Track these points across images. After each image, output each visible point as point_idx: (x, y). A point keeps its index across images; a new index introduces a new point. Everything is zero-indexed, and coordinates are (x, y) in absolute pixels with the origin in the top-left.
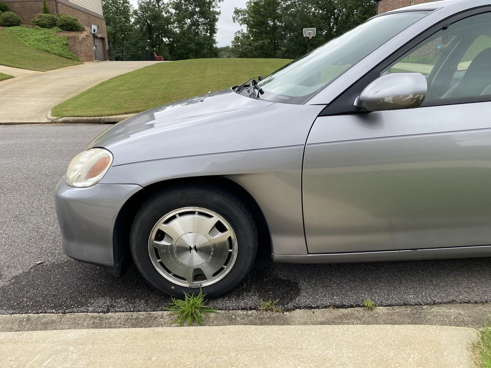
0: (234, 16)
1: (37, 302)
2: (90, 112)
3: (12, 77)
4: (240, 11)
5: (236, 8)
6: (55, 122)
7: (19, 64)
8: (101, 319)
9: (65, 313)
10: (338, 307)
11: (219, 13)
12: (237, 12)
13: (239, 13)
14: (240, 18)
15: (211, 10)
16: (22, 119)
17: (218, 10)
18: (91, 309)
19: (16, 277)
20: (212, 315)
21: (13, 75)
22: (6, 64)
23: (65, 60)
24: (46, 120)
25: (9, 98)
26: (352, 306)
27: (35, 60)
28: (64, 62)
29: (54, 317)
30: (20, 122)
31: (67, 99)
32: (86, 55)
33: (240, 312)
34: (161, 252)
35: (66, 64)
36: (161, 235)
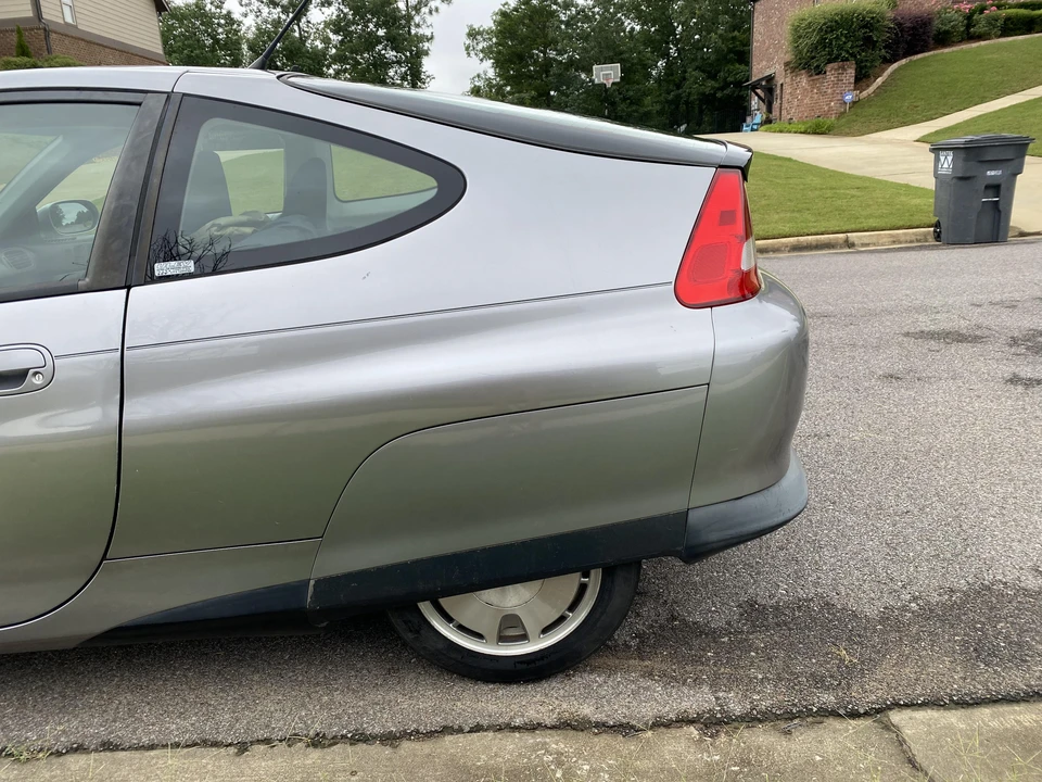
0: (467, 42)
4: (479, 33)
5: (471, 26)
11: (430, 39)
12: (473, 34)
13: (479, 37)
14: (480, 47)
15: (413, 32)
17: (427, 32)
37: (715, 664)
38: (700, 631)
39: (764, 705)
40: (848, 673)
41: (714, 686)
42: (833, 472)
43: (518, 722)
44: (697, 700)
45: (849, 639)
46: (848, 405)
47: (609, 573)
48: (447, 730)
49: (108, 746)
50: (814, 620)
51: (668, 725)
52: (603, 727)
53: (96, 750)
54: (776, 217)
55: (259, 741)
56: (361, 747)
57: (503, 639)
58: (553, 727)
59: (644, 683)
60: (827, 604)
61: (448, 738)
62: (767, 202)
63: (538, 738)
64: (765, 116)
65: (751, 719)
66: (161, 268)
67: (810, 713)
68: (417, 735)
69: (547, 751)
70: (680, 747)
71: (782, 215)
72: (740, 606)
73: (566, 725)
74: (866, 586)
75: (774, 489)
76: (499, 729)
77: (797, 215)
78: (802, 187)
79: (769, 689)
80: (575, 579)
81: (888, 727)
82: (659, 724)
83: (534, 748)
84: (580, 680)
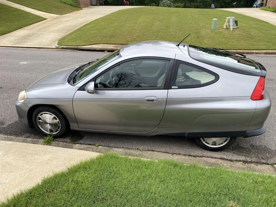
1: (11, 133)
2: (74, 44)
3: (46, 19)
6: (58, 48)
7: (50, 11)
8: (25, 139)
9: (17, 137)
10: (89, 145)
16: (44, 46)
18: (23, 136)
19: (9, 125)
20: (54, 142)
21: (47, 18)
22: (45, 11)
23: (73, 8)
24: (54, 47)
25: (42, 33)
26: (93, 145)
27: (59, 8)
28: (73, 9)
29: (14, 137)
30: (43, 47)
31: (67, 34)
32: (85, 4)
33: (62, 143)
34: (40, 123)
35: (73, 10)
36: (40, 119)
37: (245, 153)
38: (242, 148)
39: (253, 161)
40: (268, 158)
41: (245, 156)
42: (269, 121)
43: (214, 157)
44: (243, 158)
45: (269, 153)
46: (274, 106)
47: (231, 138)
48: (203, 156)
49: (153, 151)
50: (263, 149)
51: (238, 161)
52: (227, 160)
53: (151, 151)
54: (261, 43)
55: (175, 154)
56: (190, 157)
57: (212, 145)
58: (219, 159)
59: (233, 154)
60: (266, 147)
61: (204, 158)
62: (259, 39)
63: (217, 160)
64: (261, 2)
65: (251, 162)
66: (173, 87)
67: (261, 163)
68: (198, 156)
69: (219, 162)
70: (239, 164)
71: (263, 43)
72: (250, 145)
73: (221, 159)
74: (273, 145)
75: (261, 129)
76: (211, 157)
77: (267, 43)
78: (270, 34)
79: (254, 158)
80: (226, 138)
81: (274, 167)
82: (236, 161)
83: (217, 161)
84: (223, 152)
